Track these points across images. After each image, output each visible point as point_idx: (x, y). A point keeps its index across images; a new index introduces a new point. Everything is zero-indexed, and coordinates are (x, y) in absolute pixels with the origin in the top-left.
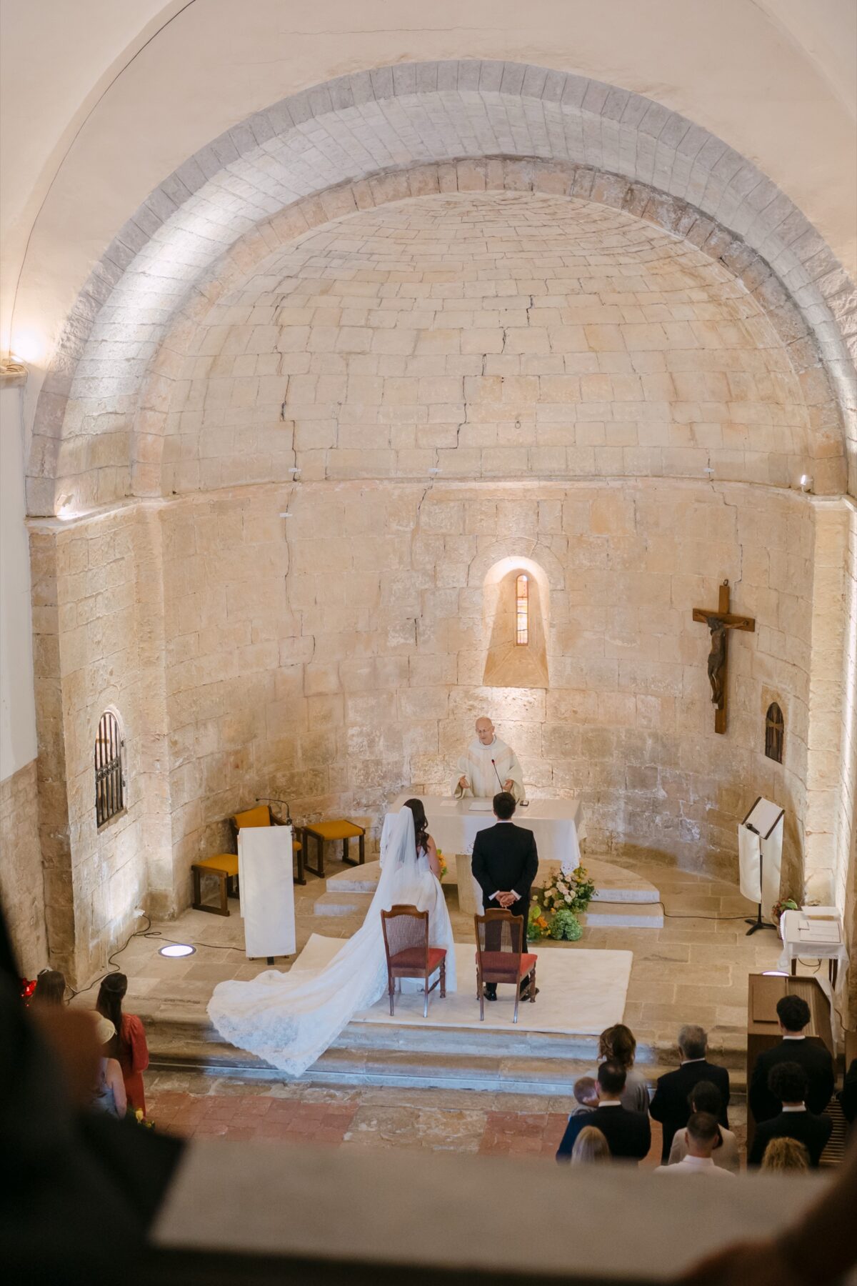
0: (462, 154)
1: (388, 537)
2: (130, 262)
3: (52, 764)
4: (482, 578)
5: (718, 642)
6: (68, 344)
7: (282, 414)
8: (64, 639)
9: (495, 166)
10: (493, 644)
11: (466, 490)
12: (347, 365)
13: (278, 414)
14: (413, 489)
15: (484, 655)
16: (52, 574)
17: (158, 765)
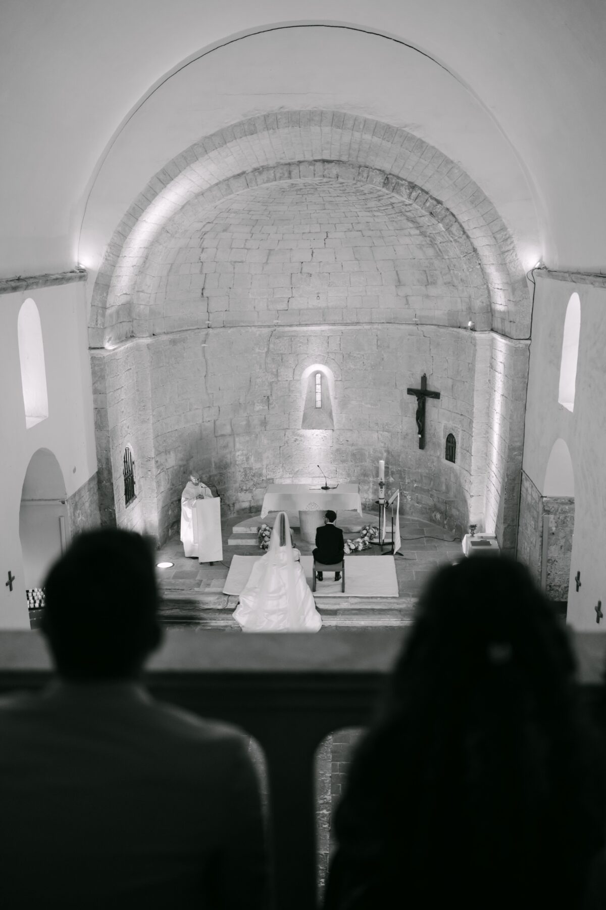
0: (302, 159)
1: (254, 355)
2: (141, 215)
3: (105, 474)
4: (300, 375)
5: (421, 404)
6: (109, 258)
7: (202, 294)
8: (110, 410)
9: (319, 166)
10: (306, 409)
11: (292, 331)
12: (234, 268)
13: (201, 294)
14: (266, 331)
15: (302, 414)
16: (103, 378)
17: (149, 473)
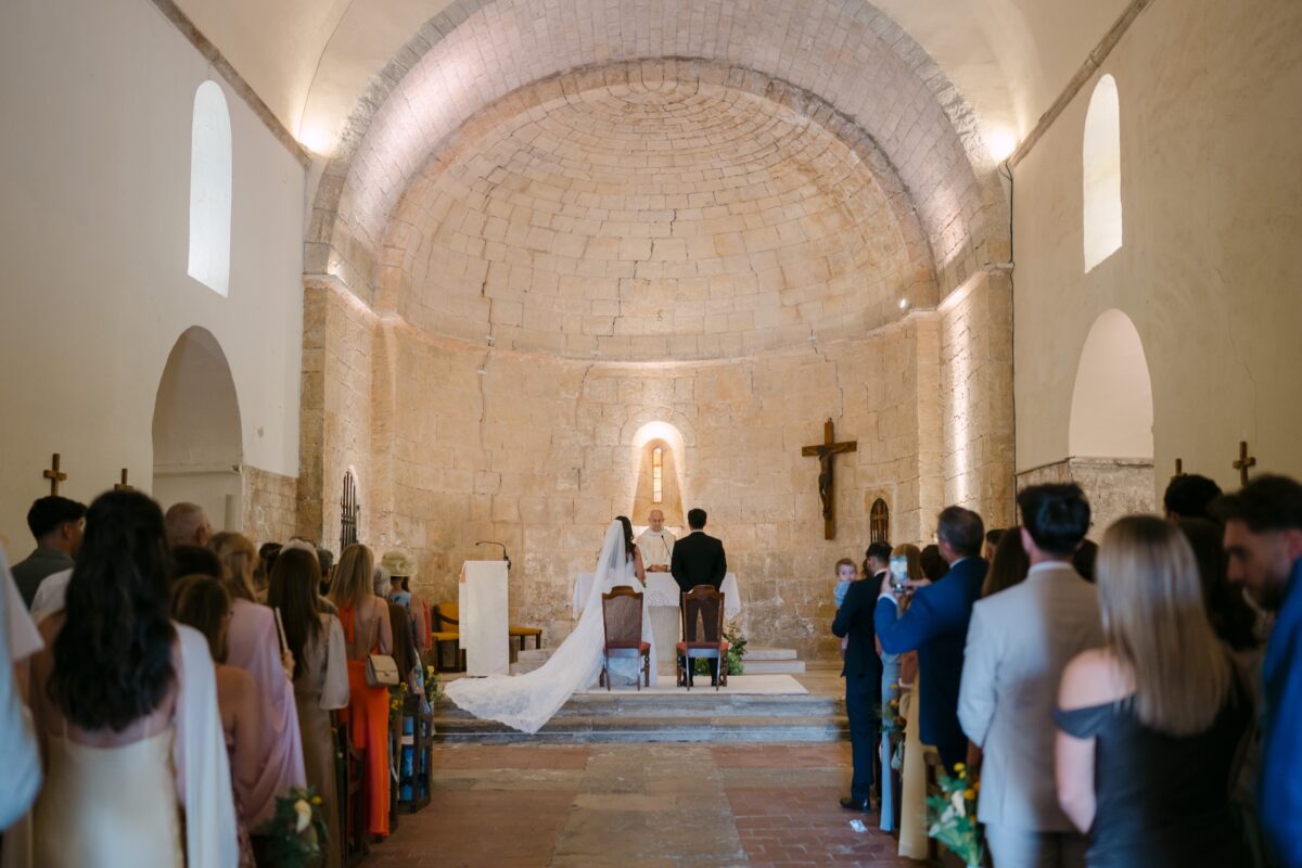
0: (645, 55)
1: (559, 402)
2: (403, 77)
3: (311, 484)
4: (631, 439)
5: (826, 464)
6: (348, 138)
7: (483, 291)
8: (328, 379)
9: (670, 65)
10: (637, 497)
11: (619, 370)
12: (533, 260)
13: (480, 291)
14: (580, 365)
15: (633, 500)
16: (322, 322)
17: (383, 538)
